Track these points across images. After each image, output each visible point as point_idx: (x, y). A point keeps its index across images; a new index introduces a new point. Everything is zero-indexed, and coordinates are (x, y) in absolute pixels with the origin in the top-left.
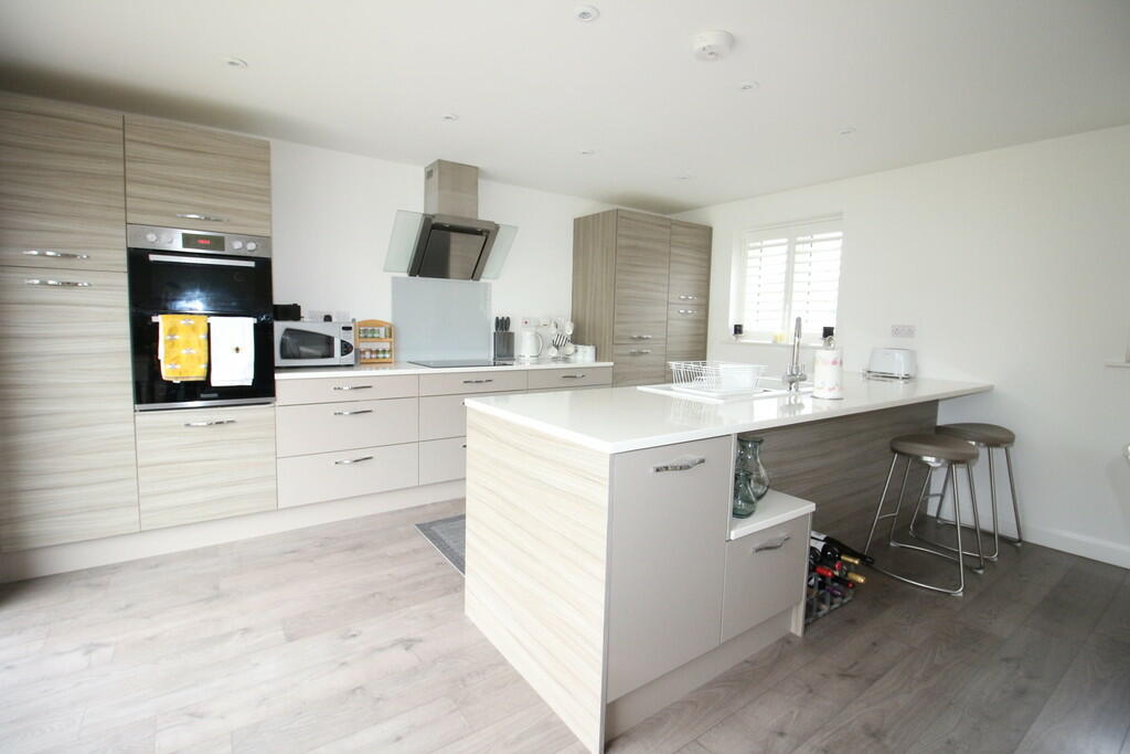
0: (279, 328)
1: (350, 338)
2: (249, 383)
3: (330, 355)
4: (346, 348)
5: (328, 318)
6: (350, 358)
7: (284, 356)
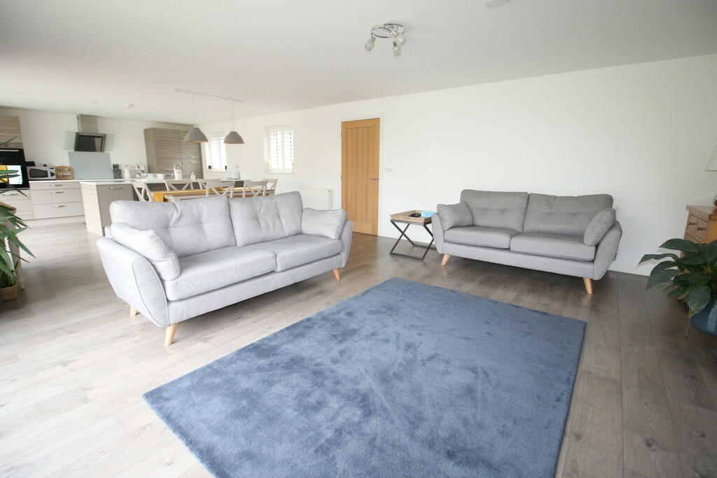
0: (29, 168)
1: (53, 171)
2: (21, 183)
3: (47, 176)
4: (52, 174)
5: (45, 165)
6: (54, 177)
7: (31, 177)
